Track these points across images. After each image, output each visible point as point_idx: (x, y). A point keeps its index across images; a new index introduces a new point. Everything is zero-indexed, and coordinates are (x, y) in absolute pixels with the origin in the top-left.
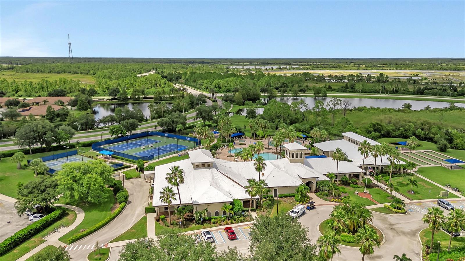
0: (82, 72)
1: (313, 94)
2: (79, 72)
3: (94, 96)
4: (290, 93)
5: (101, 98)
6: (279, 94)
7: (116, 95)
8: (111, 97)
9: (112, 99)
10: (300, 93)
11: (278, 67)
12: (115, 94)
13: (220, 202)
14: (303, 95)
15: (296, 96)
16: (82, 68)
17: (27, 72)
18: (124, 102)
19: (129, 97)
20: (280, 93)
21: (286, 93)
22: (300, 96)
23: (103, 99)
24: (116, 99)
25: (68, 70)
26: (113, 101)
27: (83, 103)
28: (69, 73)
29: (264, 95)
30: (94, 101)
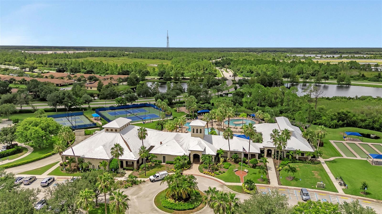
0: (168, 58)
1: (336, 82)
2: (166, 58)
3: (147, 76)
4: (313, 79)
5: (153, 77)
6: (301, 80)
8: (159, 77)
9: (160, 79)
11: (339, 55)
12: (161, 75)
13: (100, 159)
14: (326, 82)
15: (319, 83)
16: (169, 55)
17: (135, 58)
19: (172, 78)
21: (309, 79)
22: (322, 83)
23: (154, 79)
24: (162, 79)
25: (160, 57)
26: (161, 80)
27: (131, 81)
28: (160, 59)
29: (287, 80)
30: (147, 79)
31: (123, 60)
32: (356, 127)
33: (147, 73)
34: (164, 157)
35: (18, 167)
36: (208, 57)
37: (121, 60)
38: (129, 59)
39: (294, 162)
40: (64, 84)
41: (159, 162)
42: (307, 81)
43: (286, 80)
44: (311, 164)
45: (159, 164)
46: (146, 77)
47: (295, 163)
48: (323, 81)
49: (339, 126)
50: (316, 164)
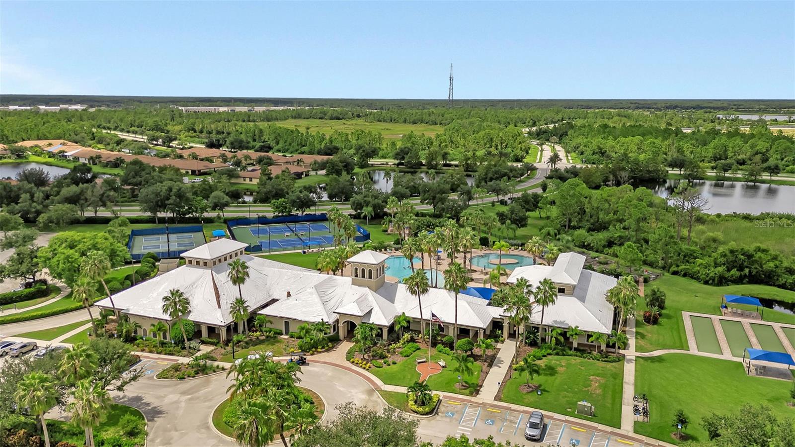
3: (373, 158)
4: (739, 172)
5: (384, 161)
6: (711, 173)
7: (403, 158)
9: (398, 164)
10: (764, 174)
12: (401, 157)
14: (773, 178)
15: (755, 181)
18: (413, 170)
19: (424, 162)
20: (715, 171)
21: (730, 172)
22: (764, 182)
23: (387, 164)
24: (402, 164)
26: (400, 166)
27: (333, 167)
29: (679, 172)
30: (372, 164)
31: (352, 125)
32: (774, 285)
33: (374, 153)
34: (287, 324)
35: (22, 324)
36: (528, 119)
37: (349, 125)
38: (366, 123)
39: (561, 353)
40: (208, 170)
41: (275, 333)
42: (726, 175)
43: (676, 171)
44: (599, 360)
45: (276, 337)
46: (371, 160)
47: (564, 355)
48: (766, 176)
49: (731, 281)
50: (610, 362)
